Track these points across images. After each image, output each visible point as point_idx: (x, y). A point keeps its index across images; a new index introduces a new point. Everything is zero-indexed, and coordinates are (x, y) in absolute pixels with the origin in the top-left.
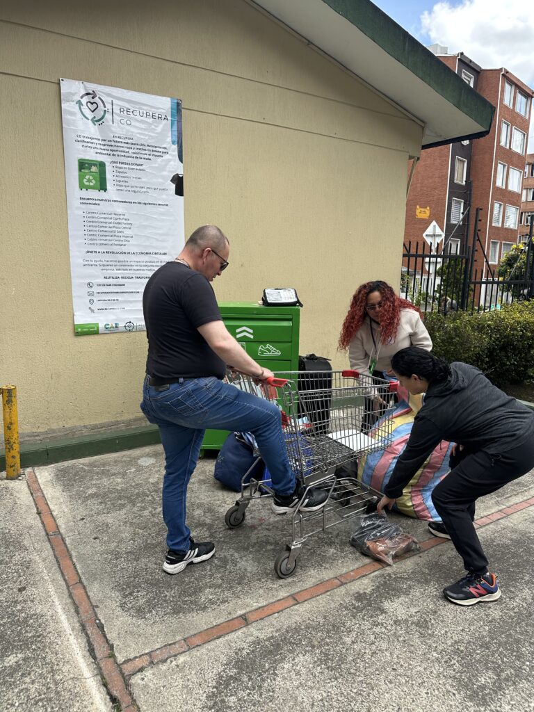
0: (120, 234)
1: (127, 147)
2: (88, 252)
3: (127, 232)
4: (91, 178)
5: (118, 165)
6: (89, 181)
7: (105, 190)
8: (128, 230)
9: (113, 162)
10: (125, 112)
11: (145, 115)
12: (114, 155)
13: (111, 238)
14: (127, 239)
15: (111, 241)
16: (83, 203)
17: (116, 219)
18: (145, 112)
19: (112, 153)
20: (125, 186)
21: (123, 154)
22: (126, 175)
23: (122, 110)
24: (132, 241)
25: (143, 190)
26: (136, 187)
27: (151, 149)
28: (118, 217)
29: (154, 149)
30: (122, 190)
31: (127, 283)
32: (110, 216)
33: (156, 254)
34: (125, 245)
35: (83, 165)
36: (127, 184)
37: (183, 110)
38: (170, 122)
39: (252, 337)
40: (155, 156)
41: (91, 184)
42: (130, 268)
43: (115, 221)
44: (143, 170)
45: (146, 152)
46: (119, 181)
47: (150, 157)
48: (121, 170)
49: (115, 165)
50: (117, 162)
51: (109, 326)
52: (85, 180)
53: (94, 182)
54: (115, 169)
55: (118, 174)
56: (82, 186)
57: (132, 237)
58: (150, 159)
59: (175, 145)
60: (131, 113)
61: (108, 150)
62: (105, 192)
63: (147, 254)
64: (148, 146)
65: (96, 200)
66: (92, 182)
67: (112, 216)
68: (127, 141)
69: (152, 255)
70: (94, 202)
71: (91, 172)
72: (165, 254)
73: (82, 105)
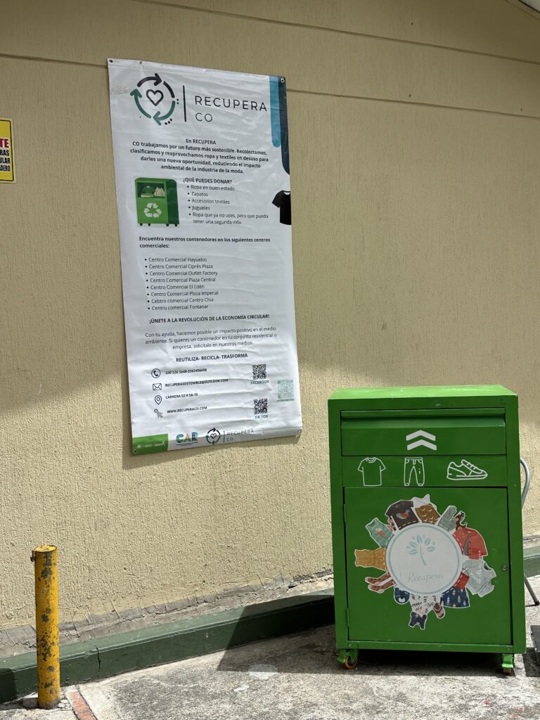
0: (200, 290)
1: (208, 156)
2: (152, 322)
3: (209, 286)
4: (155, 206)
5: (195, 184)
6: (152, 210)
7: (176, 223)
8: (212, 282)
9: (187, 180)
10: (203, 102)
11: (232, 105)
12: (188, 169)
13: (185, 297)
14: (210, 297)
15: (186, 301)
16: (144, 246)
17: (193, 267)
18: (232, 101)
19: (186, 166)
20: (207, 215)
21: (202, 166)
22: (206, 198)
23: (198, 99)
24: (218, 300)
25: (232, 219)
26: (223, 216)
27: (243, 155)
28: (196, 263)
29: (247, 155)
30: (201, 222)
31: (210, 366)
32: (184, 263)
33: (252, 317)
34: (206, 307)
35: (143, 187)
36: (208, 212)
37: (288, 93)
38: (269, 112)
39: (434, 447)
40: (250, 166)
41: (156, 216)
42: (214, 342)
43: (191, 270)
44: (232, 189)
45: (236, 161)
46: (197, 208)
47: (242, 168)
48: (200, 191)
49: (190, 183)
50: (193, 180)
51: (184, 438)
52: (146, 211)
53: (159, 211)
54: (190, 190)
55: (195, 197)
56: (142, 221)
57: (217, 293)
58: (242, 172)
59: (278, 146)
60: (211, 103)
61: (180, 161)
62: (176, 225)
63: (239, 317)
64: (238, 151)
65: (163, 239)
66: (156, 213)
67: (187, 263)
68: (206, 146)
69: (247, 320)
70: (160, 243)
71: (155, 197)
72: (267, 316)
73: (141, 96)
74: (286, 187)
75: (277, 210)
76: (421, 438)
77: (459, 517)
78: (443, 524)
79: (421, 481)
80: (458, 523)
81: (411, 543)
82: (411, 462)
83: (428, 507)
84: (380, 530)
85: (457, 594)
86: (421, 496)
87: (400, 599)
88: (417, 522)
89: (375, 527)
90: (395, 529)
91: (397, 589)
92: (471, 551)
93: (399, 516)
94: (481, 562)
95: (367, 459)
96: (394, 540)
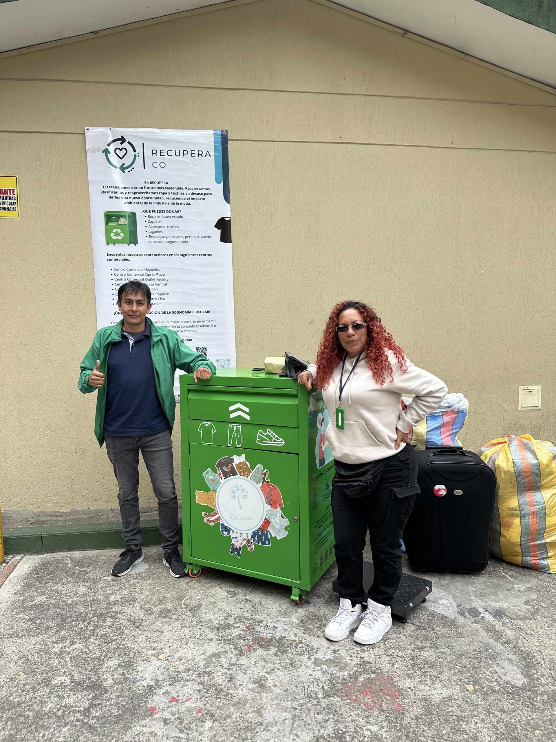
1: (162, 193)
4: (119, 231)
5: (151, 214)
6: (117, 234)
7: (136, 243)
8: (164, 286)
9: (145, 212)
10: (158, 154)
11: (182, 154)
12: (146, 203)
14: (162, 297)
16: (110, 260)
17: (149, 275)
18: (182, 152)
19: (144, 201)
20: (160, 237)
21: (156, 201)
22: (160, 224)
23: (154, 152)
24: (168, 299)
25: (181, 240)
26: (173, 237)
27: (190, 191)
28: (151, 272)
29: (194, 191)
30: (155, 242)
32: (141, 272)
33: (197, 312)
34: (159, 304)
35: (110, 218)
36: (161, 235)
37: (229, 142)
38: (213, 157)
39: (248, 417)
40: (196, 199)
41: (119, 238)
43: (147, 277)
44: (181, 217)
45: (185, 196)
46: (153, 232)
47: (188, 201)
48: (154, 219)
49: (147, 214)
50: (149, 211)
52: (112, 234)
53: (122, 235)
54: (147, 219)
55: (151, 224)
56: (109, 241)
57: (168, 294)
58: (189, 204)
59: (220, 183)
60: (165, 154)
61: (139, 198)
62: (135, 245)
63: (186, 312)
64: (186, 188)
65: (125, 255)
66: (120, 236)
67: (144, 272)
68: (160, 186)
69: (192, 314)
70: (123, 257)
71: (119, 224)
72: (208, 312)
73: (110, 153)
74: (227, 214)
75: (218, 232)
76: (239, 409)
77: (264, 474)
78: (254, 478)
79: (239, 444)
80: (264, 478)
81: (232, 490)
82: (233, 427)
83: (244, 464)
84: (212, 477)
85: (263, 534)
86: (239, 455)
87: (224, 532)
88: (236, 474)
89: (209, 475)
90: (222, 479)
91: (222, 524)
92: (272, 502)
93: (224, 468)
94: (279, 512)
95: (204, 422)
96: (221, 487)
